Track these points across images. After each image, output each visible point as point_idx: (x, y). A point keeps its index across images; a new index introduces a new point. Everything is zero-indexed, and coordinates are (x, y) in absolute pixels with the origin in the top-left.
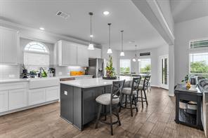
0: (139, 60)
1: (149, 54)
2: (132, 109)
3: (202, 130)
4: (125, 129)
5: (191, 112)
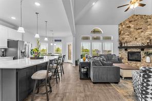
0: (55, 44)
1: (60, 41)
2: (56, 78)
3: (90, 79)
4: (55, 93)
5: (85, 73)
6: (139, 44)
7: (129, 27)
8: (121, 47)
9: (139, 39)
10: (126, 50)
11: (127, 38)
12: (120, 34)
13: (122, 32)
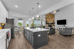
6: (51, 22)
7: (49, 17)
8: (46, 23)
9: (51, 21)
10: (48, 24)
11: (48, 20)
12: (46, 19)
13: (47, 18)
